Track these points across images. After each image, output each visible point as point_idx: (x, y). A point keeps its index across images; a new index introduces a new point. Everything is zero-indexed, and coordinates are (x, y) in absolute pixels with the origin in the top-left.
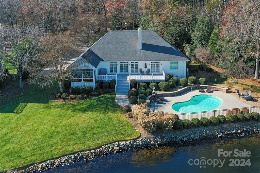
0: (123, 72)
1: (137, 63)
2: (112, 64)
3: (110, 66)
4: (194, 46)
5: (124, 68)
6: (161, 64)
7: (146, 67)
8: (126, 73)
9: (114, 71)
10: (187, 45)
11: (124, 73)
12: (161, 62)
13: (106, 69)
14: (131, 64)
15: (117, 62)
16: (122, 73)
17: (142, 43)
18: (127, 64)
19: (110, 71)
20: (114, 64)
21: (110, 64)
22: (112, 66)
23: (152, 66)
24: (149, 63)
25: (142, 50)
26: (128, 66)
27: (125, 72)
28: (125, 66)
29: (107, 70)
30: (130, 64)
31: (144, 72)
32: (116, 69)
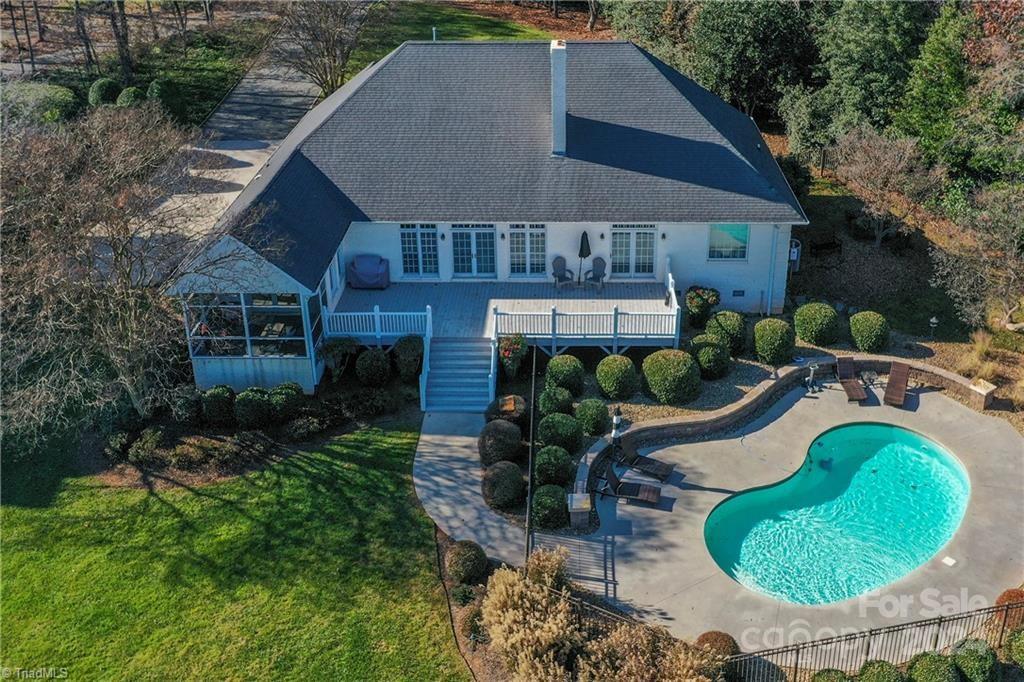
0: (470, 270)
1: (540, 231)
2: (415, 235)
3: (403, 243)
4: (828, 98)
5: (474, 251)
6: (664, 236)
7: (584, 250)
8: (485, 277)
9: (424, 268)
10: (796, 90)
11: (474, 277)
12: (662, 227)
13: (384, 257)
14: (507, 236)
15: (438, 227)
16: (465, 278)
17: (567, 114)
18: (492, 235)
19: (402, 266)
20: (423, 235)
21: (403, 235)
22: (415, 243)
23: (614, 244)
24: (600, 228)
25: (567, 160)
26: (492, 244)
27: (479, 271)
28: (478, 244)
29: (388, 261)
30: (503, 236)
31: (576, 273)
32: (436, 256)
